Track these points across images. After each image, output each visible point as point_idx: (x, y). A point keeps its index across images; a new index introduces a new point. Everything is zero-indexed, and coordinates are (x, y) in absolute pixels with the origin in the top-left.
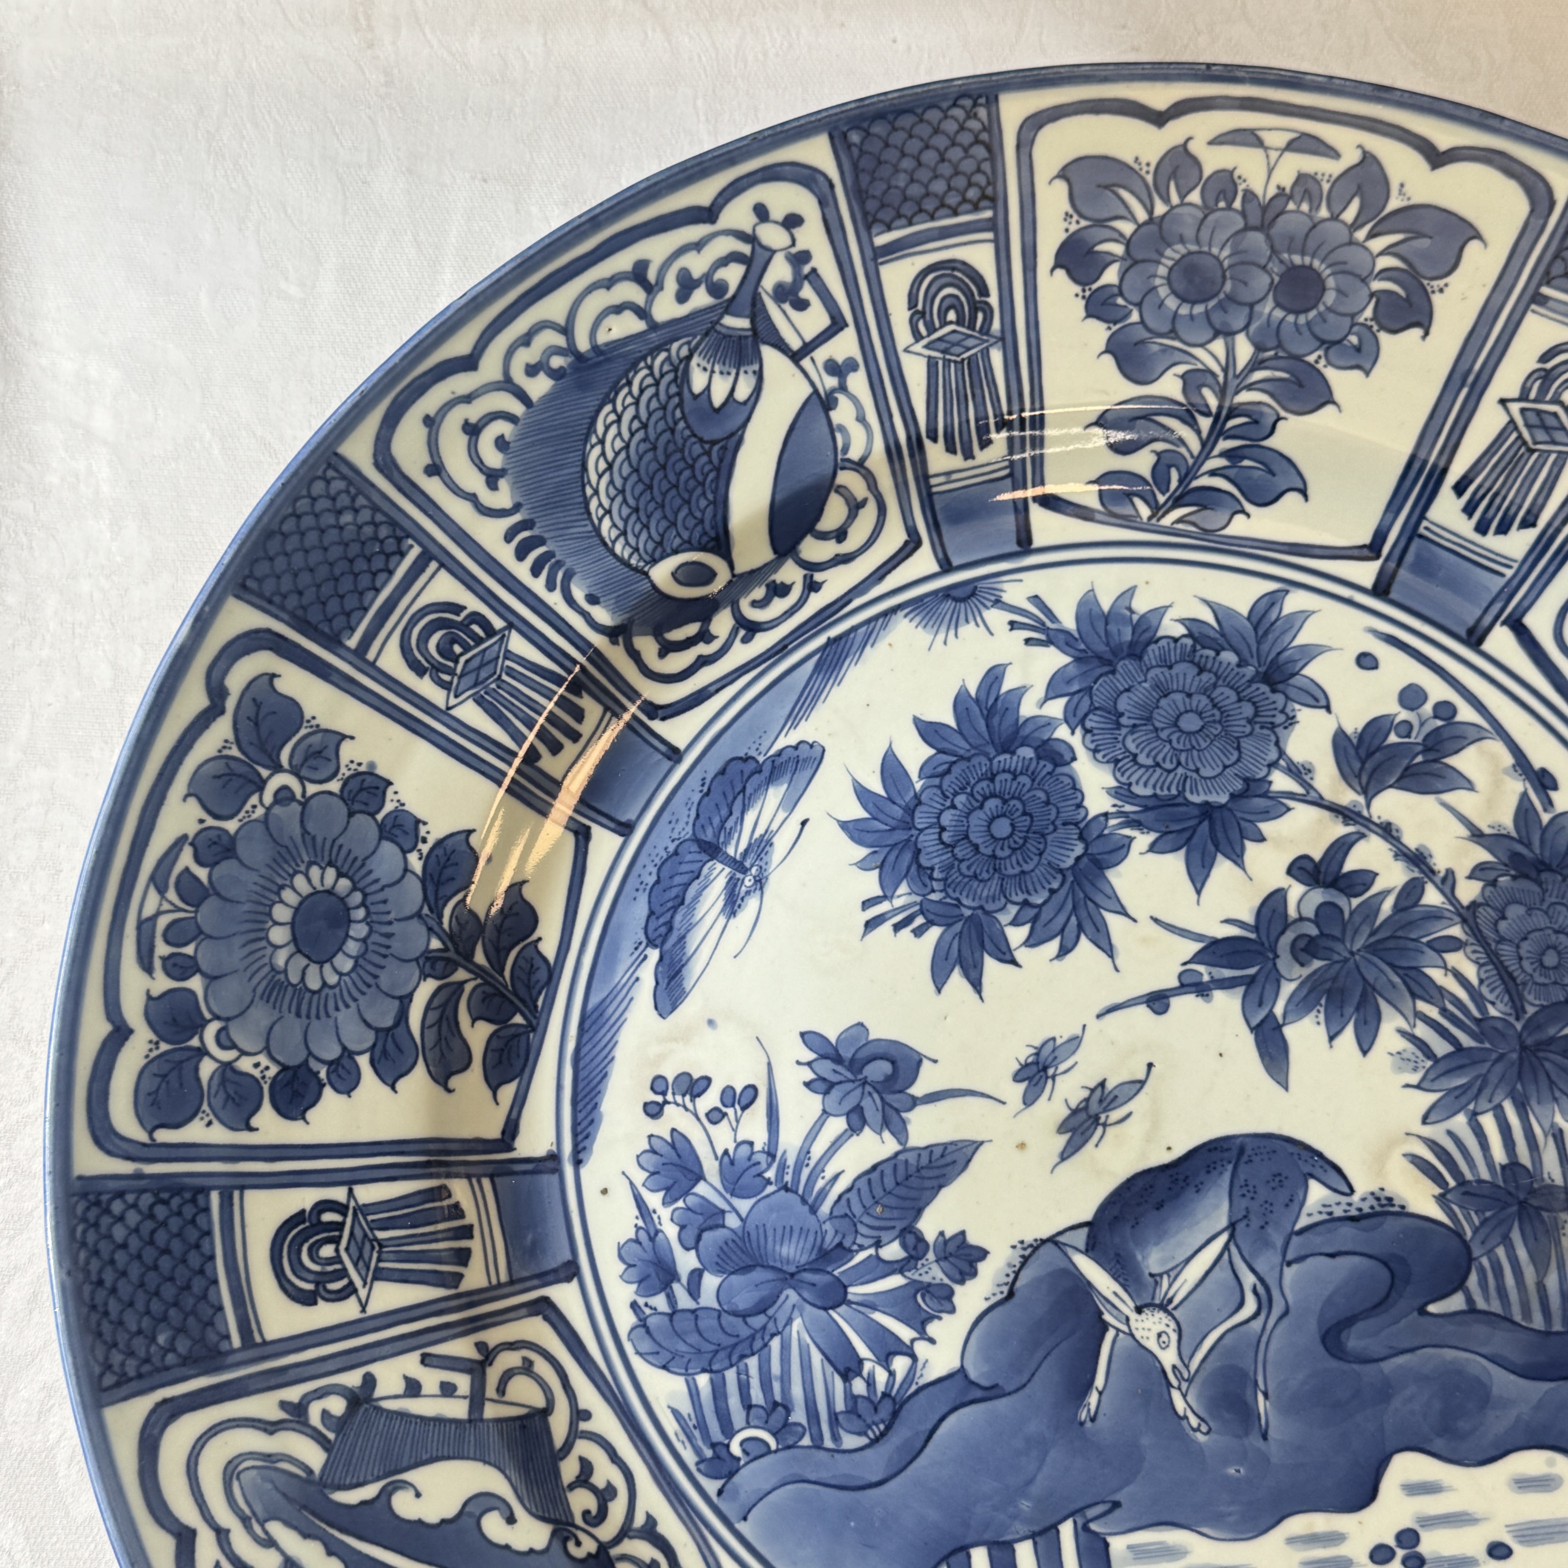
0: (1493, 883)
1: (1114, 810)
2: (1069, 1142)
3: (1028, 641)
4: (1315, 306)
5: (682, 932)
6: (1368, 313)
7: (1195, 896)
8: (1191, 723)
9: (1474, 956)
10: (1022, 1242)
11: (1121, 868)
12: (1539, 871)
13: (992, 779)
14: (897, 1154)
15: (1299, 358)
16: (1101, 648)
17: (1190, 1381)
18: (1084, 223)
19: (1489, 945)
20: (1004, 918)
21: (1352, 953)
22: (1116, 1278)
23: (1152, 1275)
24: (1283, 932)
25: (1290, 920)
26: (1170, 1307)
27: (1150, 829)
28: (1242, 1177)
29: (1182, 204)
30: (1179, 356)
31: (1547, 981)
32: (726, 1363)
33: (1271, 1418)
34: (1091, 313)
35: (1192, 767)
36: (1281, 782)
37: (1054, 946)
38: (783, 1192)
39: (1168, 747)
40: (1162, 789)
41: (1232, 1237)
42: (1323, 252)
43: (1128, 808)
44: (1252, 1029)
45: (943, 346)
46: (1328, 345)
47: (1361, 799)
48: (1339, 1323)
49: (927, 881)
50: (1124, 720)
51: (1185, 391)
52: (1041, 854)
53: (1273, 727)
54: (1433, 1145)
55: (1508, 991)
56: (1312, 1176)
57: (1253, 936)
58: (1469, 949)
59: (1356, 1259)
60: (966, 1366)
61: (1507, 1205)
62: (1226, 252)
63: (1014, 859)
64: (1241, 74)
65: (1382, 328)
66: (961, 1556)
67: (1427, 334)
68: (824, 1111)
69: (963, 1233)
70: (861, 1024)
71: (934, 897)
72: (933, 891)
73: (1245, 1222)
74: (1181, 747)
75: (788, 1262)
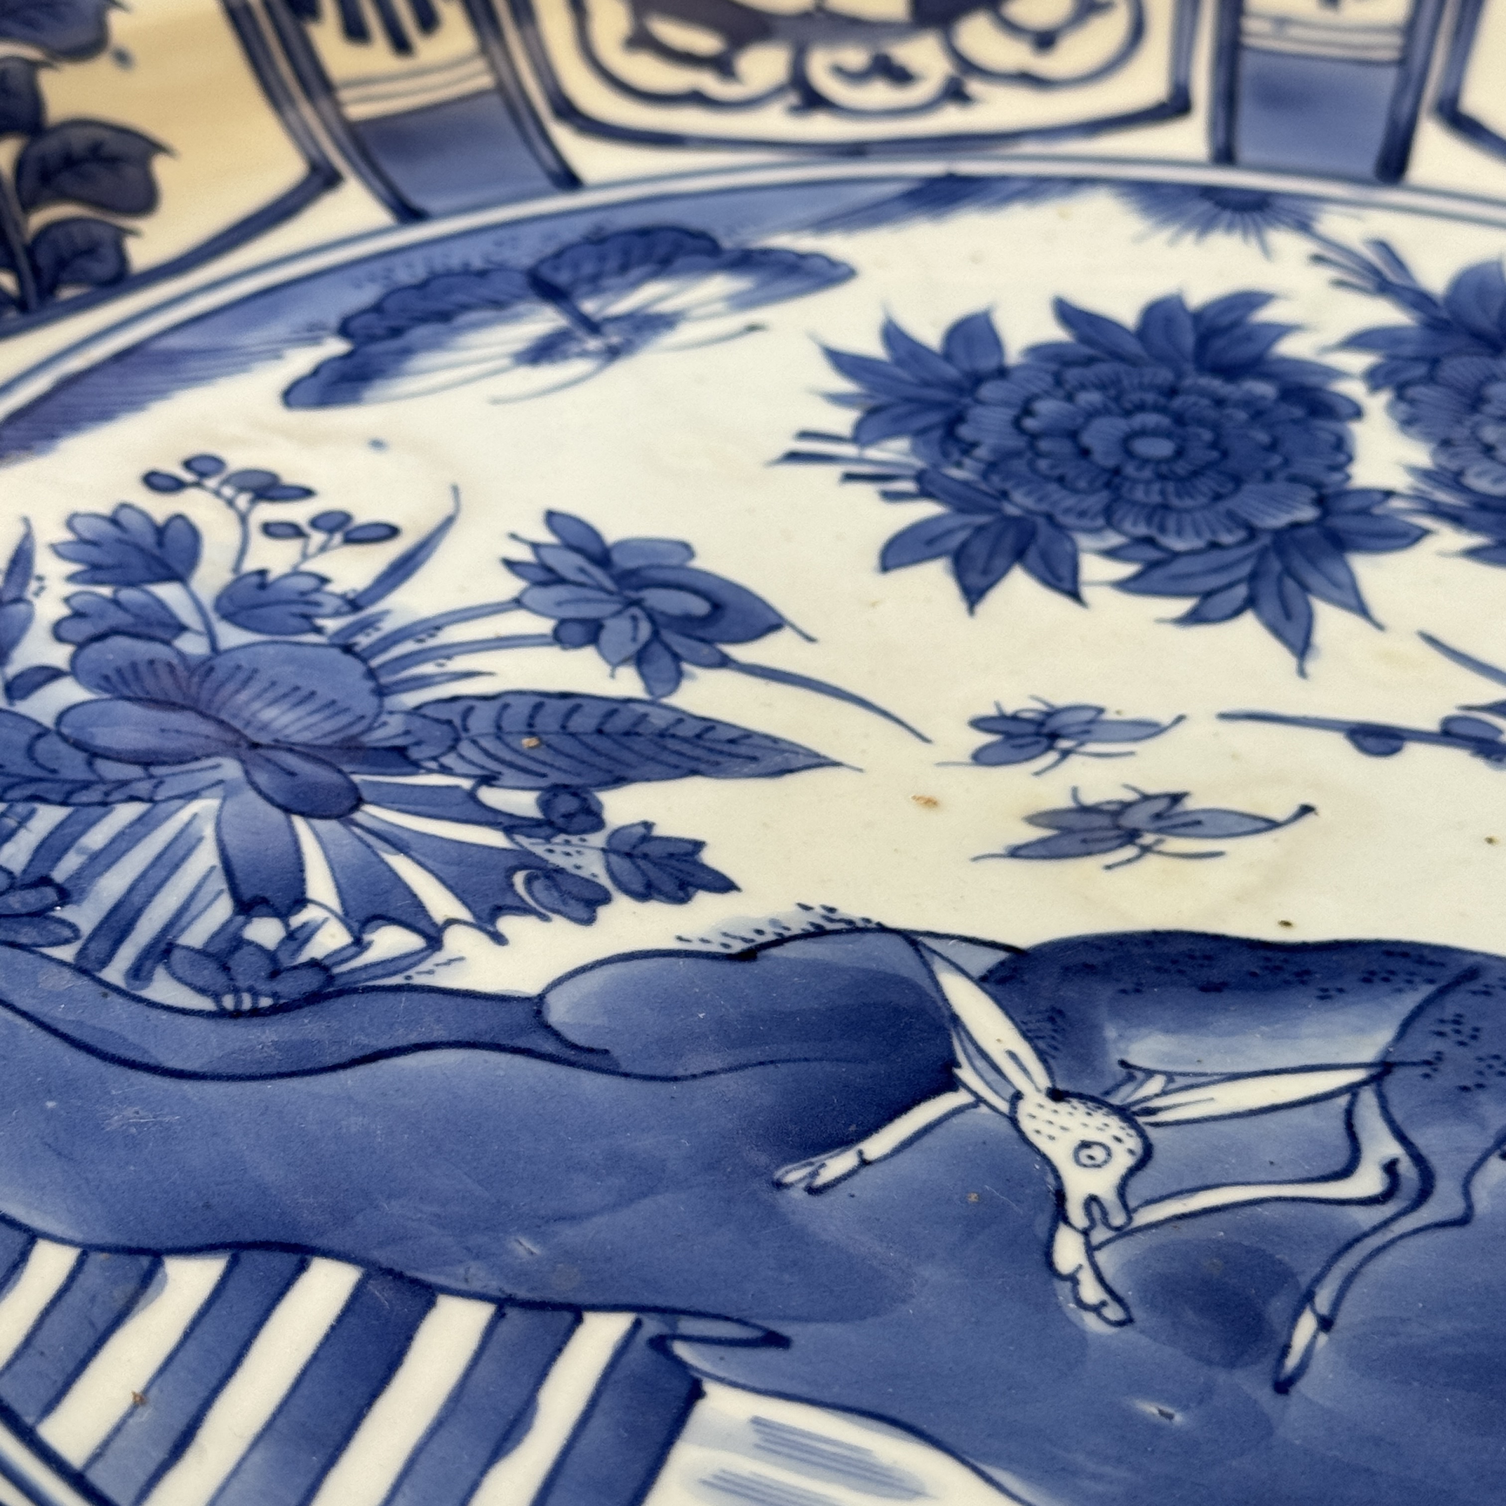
1: (1410, 492)
3: (1337, 283)
10: (832, 910)
13: (1169, 394)
14: (630, 700)
16: (1484, 325)
17: (1121, 1232)
20: (1088, 542)
23: (1123, 1064)
27: (1479, 532)
28: (1451, 1006)
33: (1317, 1367)
37: (1178, 606)
43: (1444, 497)
49: (955, 453)
50: (1488, 407)
52: (1218, 498)
60: (551, 998)
66: (284, 1261)
68: (517, 601)
69: (697, 845)
70: (684, 545)
71: (956, 473)
72: (959, 466)
75: (264, 727)
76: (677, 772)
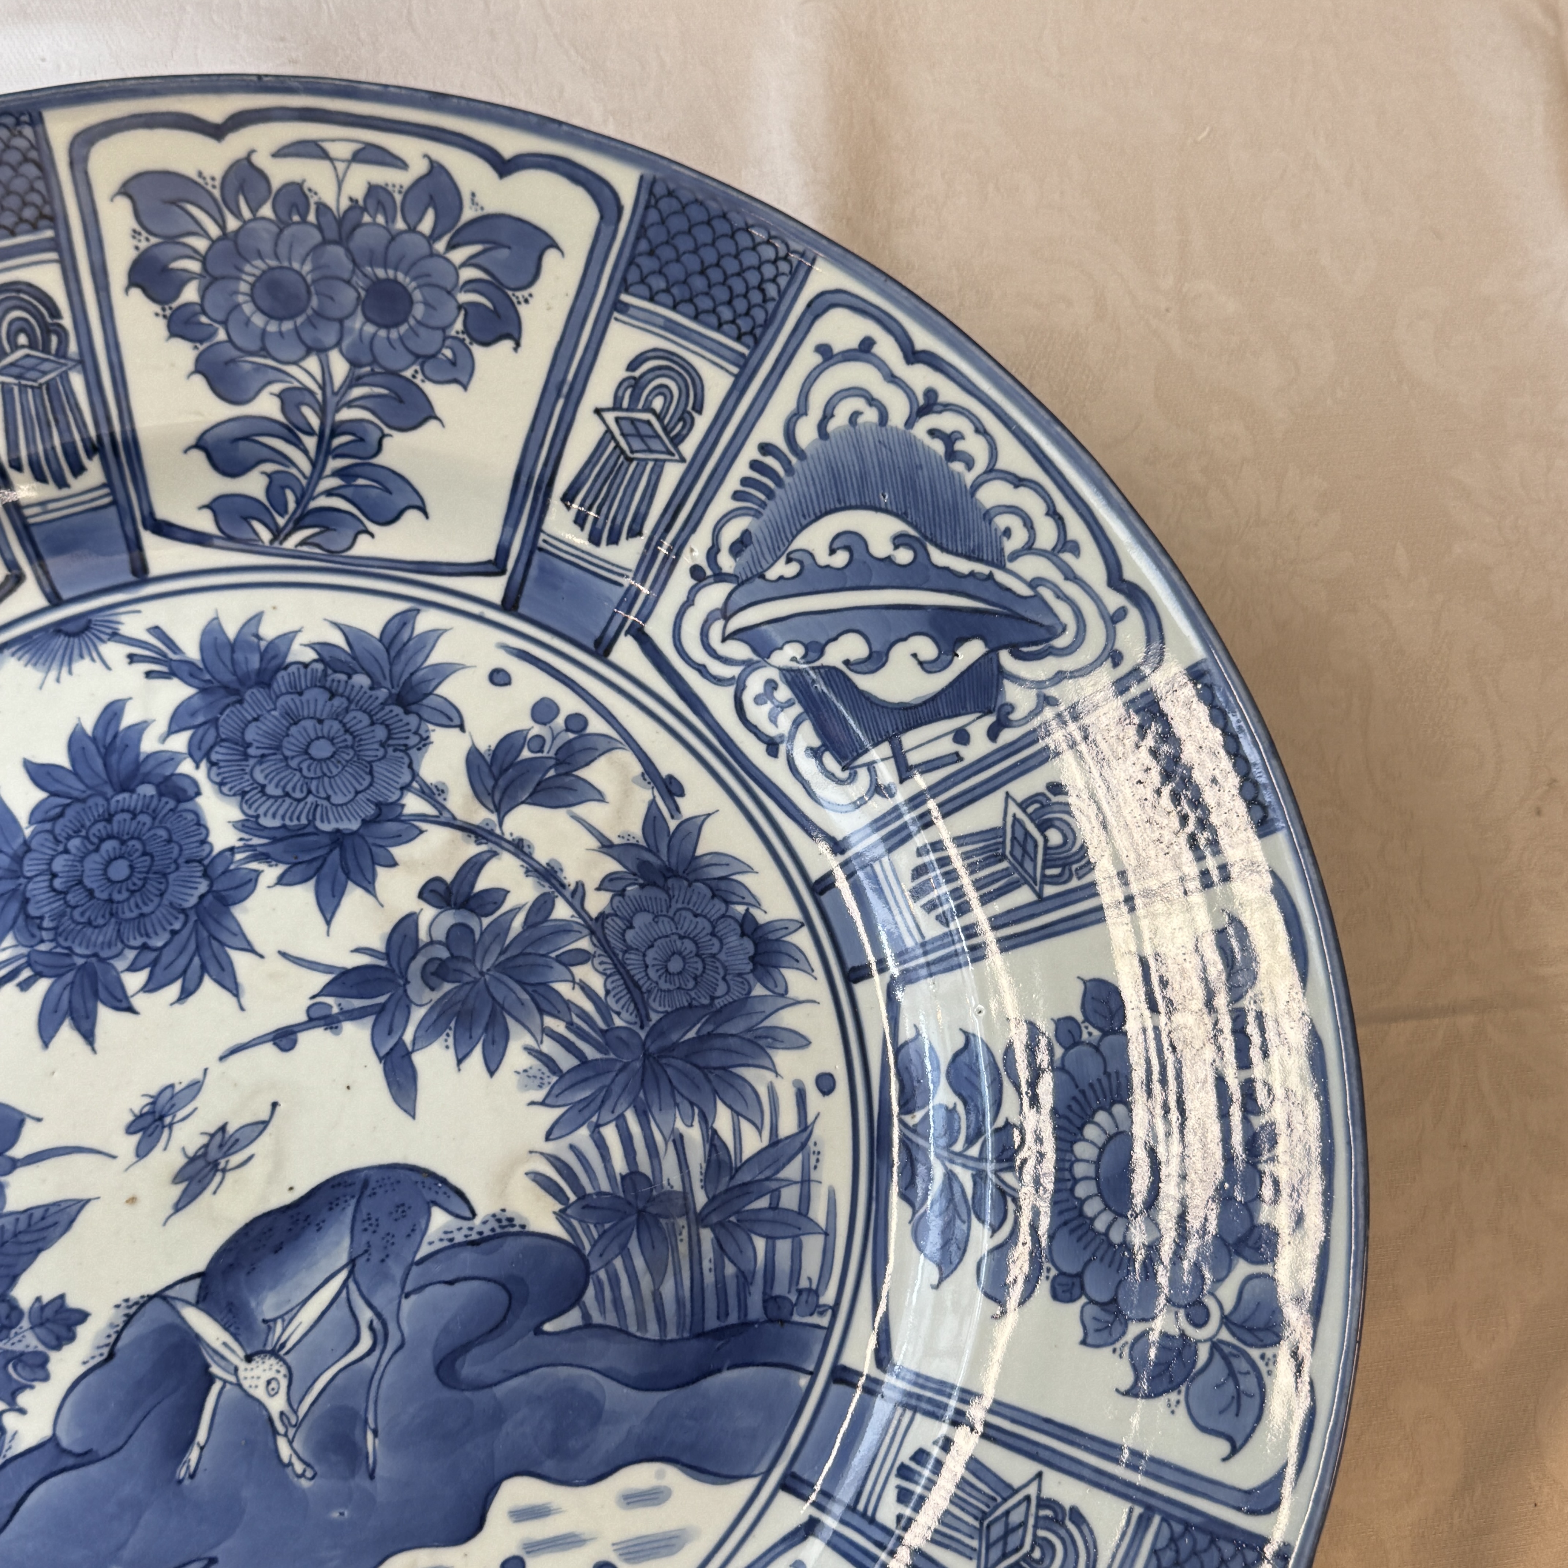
0: (622, 893)
1: (241, 844)
2: (185, 1192)
3: (149, 674)
4: (405, 320)
6: (459, 325)
7: (325, 927)
8: (322, 750)
9: (601, 968)
10: (127, 1300)
11: (249, 903)
12: (666, 878)
13: (109, 819)
15: (396, 374)
16: (227, 677)
17: (297, 1426)
18: (154, 240)
19: (616, 955)
20: (120, 964)
21: (482, 973)
22: (226, 1328)
23: (265, 1321)
24: (413, 958)
25: (421, 944)
26: (282, 1353)
27: (279, 861)
29: (255, 219)
30: (272, 375)
31: (672, 987)
34: (173, 333)
35: (323, 795)
36: (413, 804)
37: (174, 990)
39: (298, 774)
40: (291, 819)
41: (351, 1273)
42: (405, 265)
43: (256, 841)
44: (380, 1059)
45: (16, 371)
46: (422, 359)
47: (494, 817)
48: (453, 1352)
49: (36, 931)
50: (252, 751)
51: (283, 410)
52: (162, 895)
53: (406, 749)
54: (555, 1161)
55: (633, 1000)
56: (435, 1203)
57: (383, 963)
58: (597, 961)
59: (475, 1284)
61: (626, 1215)
62: (307, 268)
63: (132, 901)
64: (295, 84)
65: (474, 340)
67: (518, 345)
69: (62, 1297)
71: (43, 947)
72: (42, 941)
73: (366, 1257)
74: (312, 775)
76: (33, 1255)
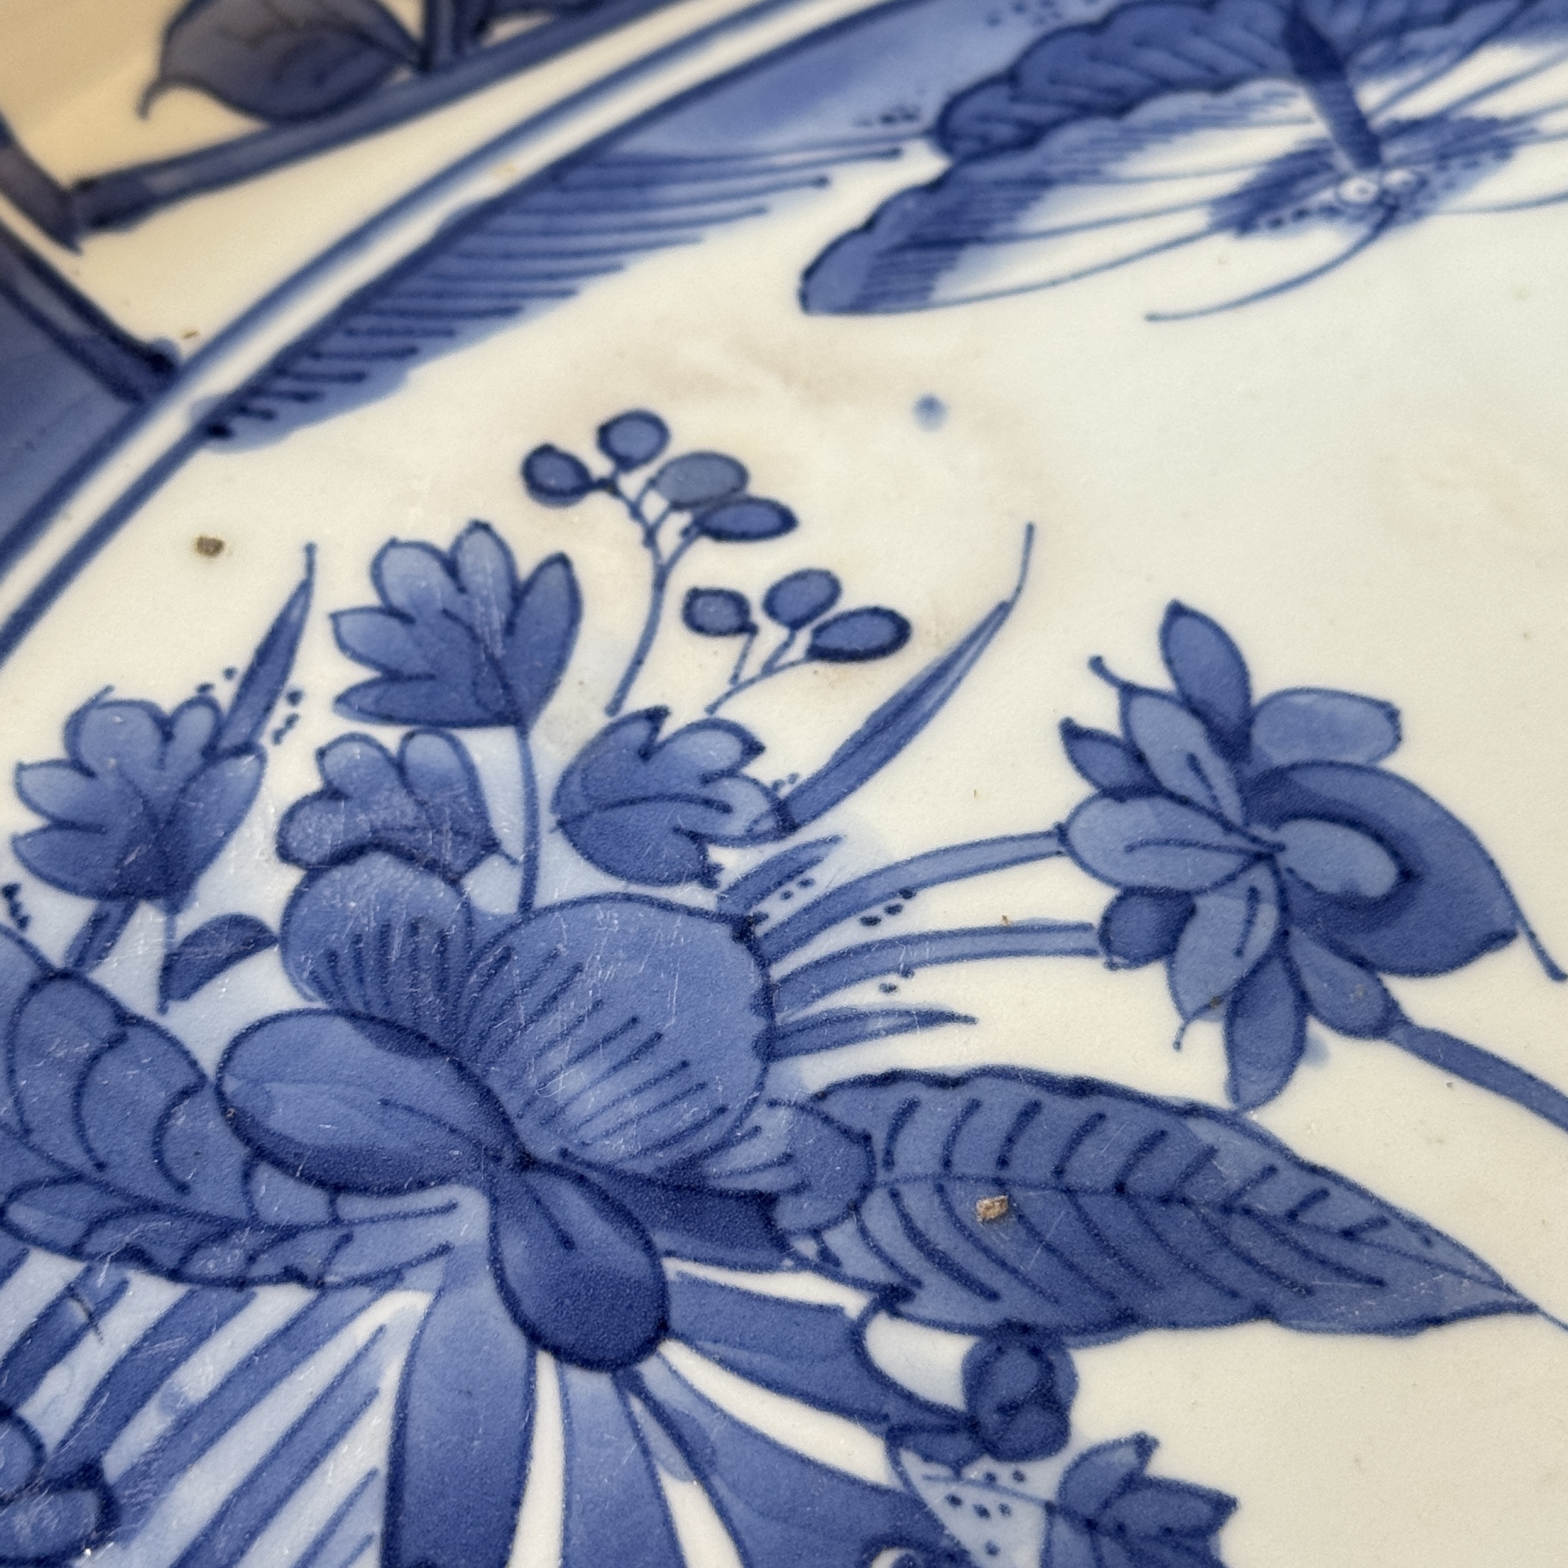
5: (1054, 170)
14: (1193, 1110)
32: (71, 1231)
38: (722, 932)
68: (1061, 833)
70: (1391, 714)
75: (551, 1118)
76: (1235, 1307)
